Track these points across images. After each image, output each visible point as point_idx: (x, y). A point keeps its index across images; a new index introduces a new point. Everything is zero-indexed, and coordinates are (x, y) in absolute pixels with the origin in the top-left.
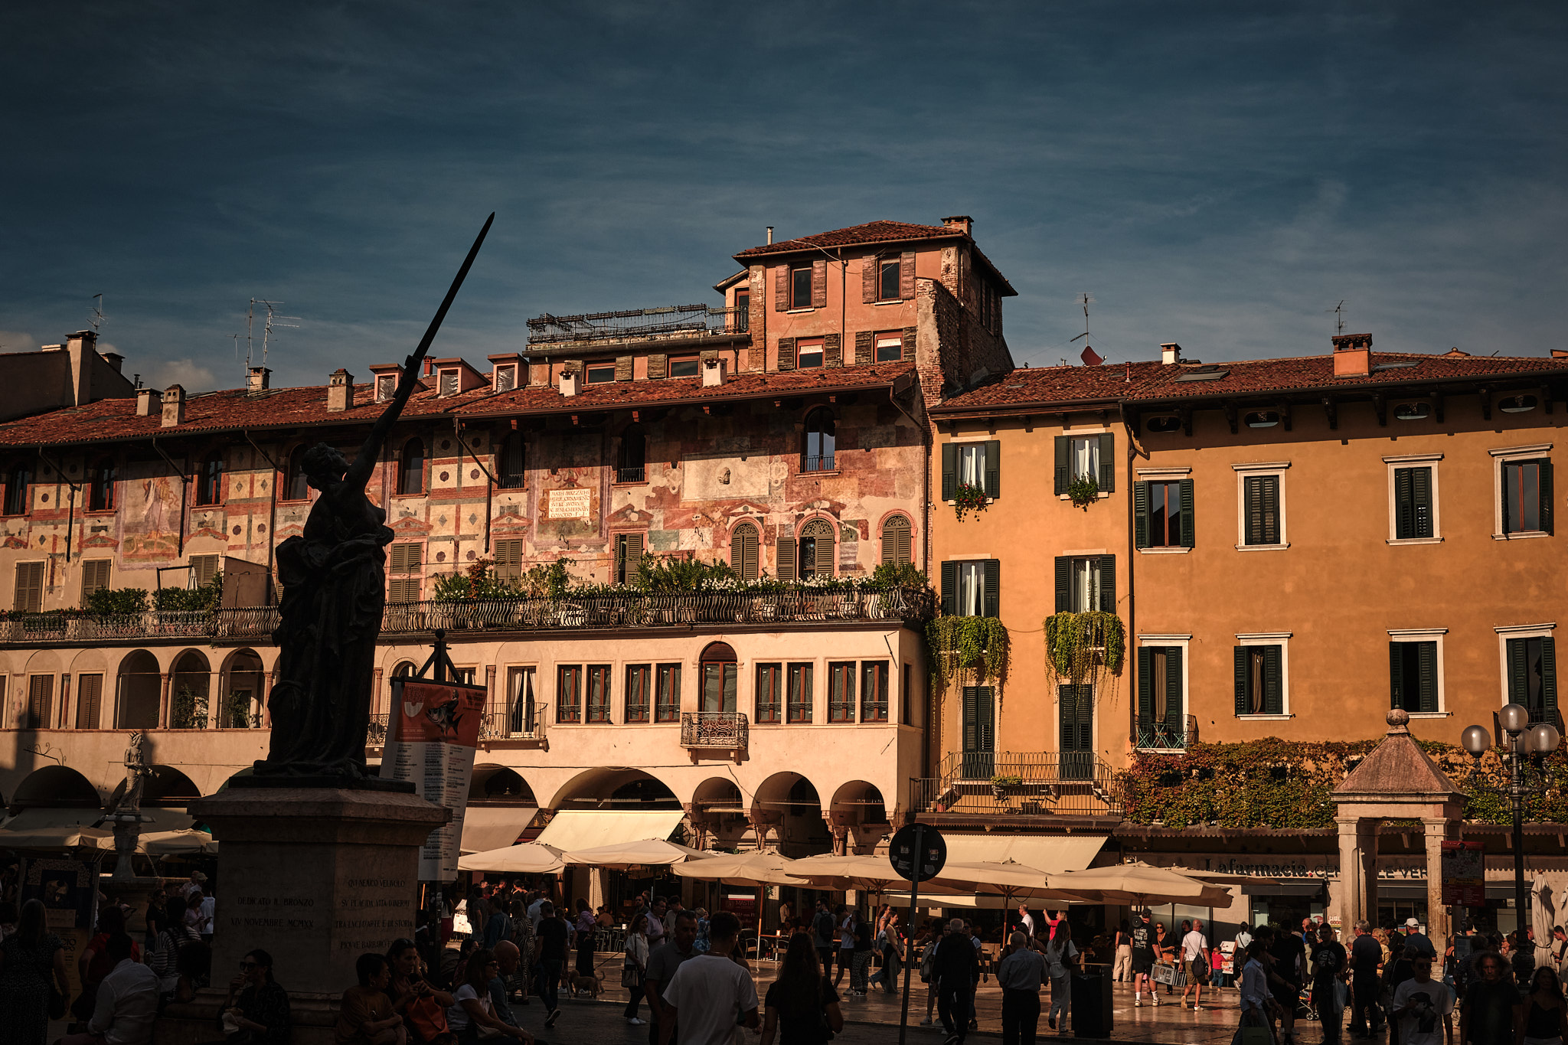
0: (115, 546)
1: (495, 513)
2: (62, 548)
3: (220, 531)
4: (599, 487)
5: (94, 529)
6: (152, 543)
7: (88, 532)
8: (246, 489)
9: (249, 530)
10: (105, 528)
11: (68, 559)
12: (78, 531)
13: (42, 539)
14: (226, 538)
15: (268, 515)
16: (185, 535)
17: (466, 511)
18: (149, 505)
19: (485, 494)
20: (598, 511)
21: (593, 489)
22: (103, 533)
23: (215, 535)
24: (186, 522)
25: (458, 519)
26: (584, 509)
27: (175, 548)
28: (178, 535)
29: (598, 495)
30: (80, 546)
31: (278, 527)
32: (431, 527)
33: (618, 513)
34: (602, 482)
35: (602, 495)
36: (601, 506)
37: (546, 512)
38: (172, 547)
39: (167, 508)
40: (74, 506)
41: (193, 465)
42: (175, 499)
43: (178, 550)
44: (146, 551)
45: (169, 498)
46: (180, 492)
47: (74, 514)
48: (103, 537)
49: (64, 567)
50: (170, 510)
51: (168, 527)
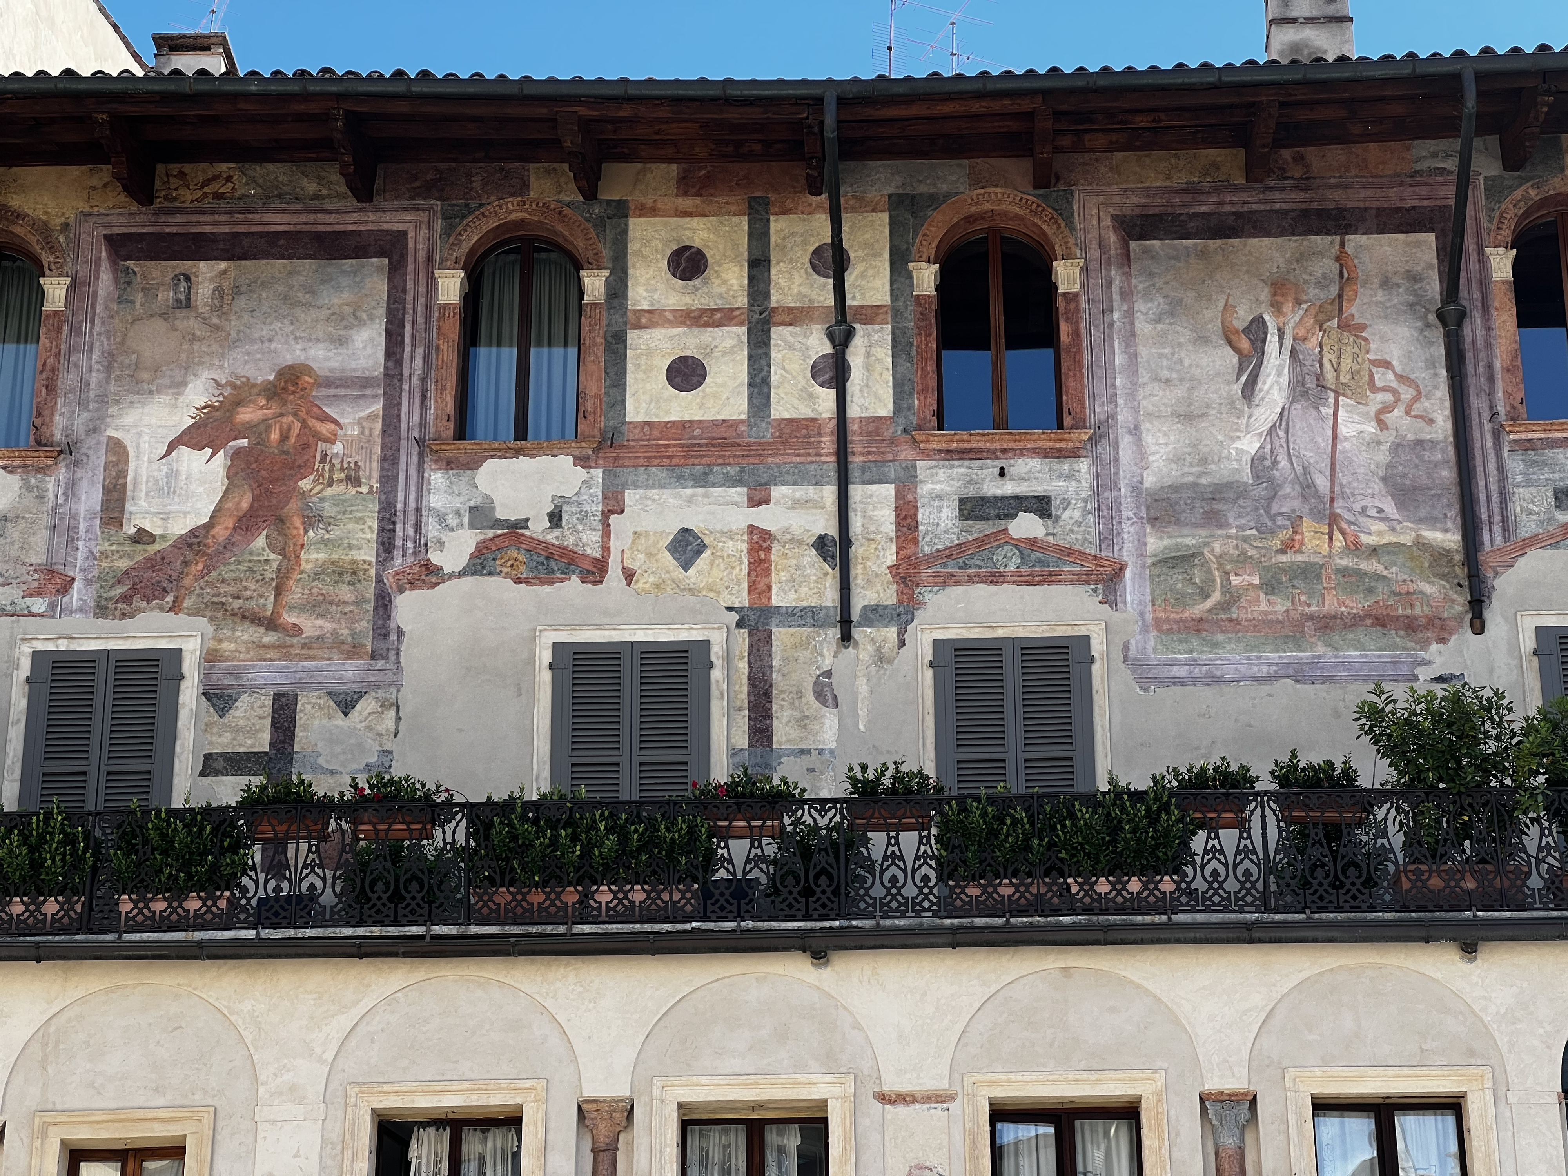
0: (1107, 583)
2: (800, 579)
5: (971, 509)
6: (1312, 572)
7: (940, 517)
10: (1042, 506)
11: (846, 638)
12: (885, 519)
13: (688, 547)
16: (1494, 542)
22: (1028, 525)
24: (1485, 484)
27: (1443, 595)
28: (1450, 537)
30: (905, 578)
38: (1428, 589)
39: (1371, 428)
40: (853, 411)
41: (1483, 261)
42: (1407, 394)
43: (1460, 601)
44: (1280, 606)
45: (1374, 389)
46: (1431, 364)
47: (857, 444)
48: (1033, 543)
49: (827, 664)
50: (1389, 438)
51: (1390, 509)
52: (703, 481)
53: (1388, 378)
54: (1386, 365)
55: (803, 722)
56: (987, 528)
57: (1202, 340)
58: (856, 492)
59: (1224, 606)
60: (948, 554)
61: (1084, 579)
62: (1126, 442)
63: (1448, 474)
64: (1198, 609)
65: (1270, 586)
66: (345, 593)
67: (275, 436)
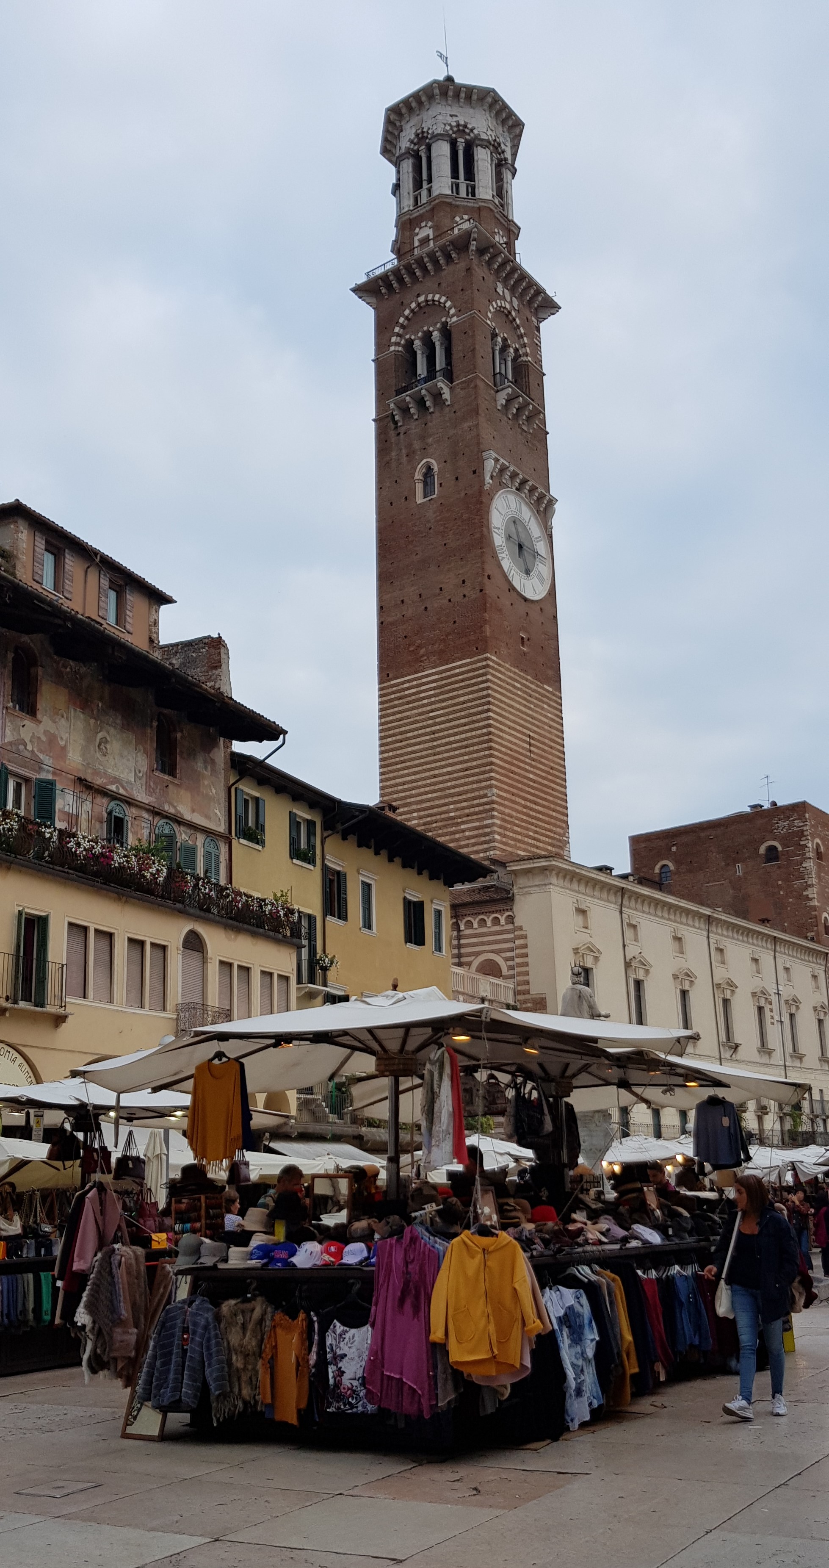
33: (11, 743)
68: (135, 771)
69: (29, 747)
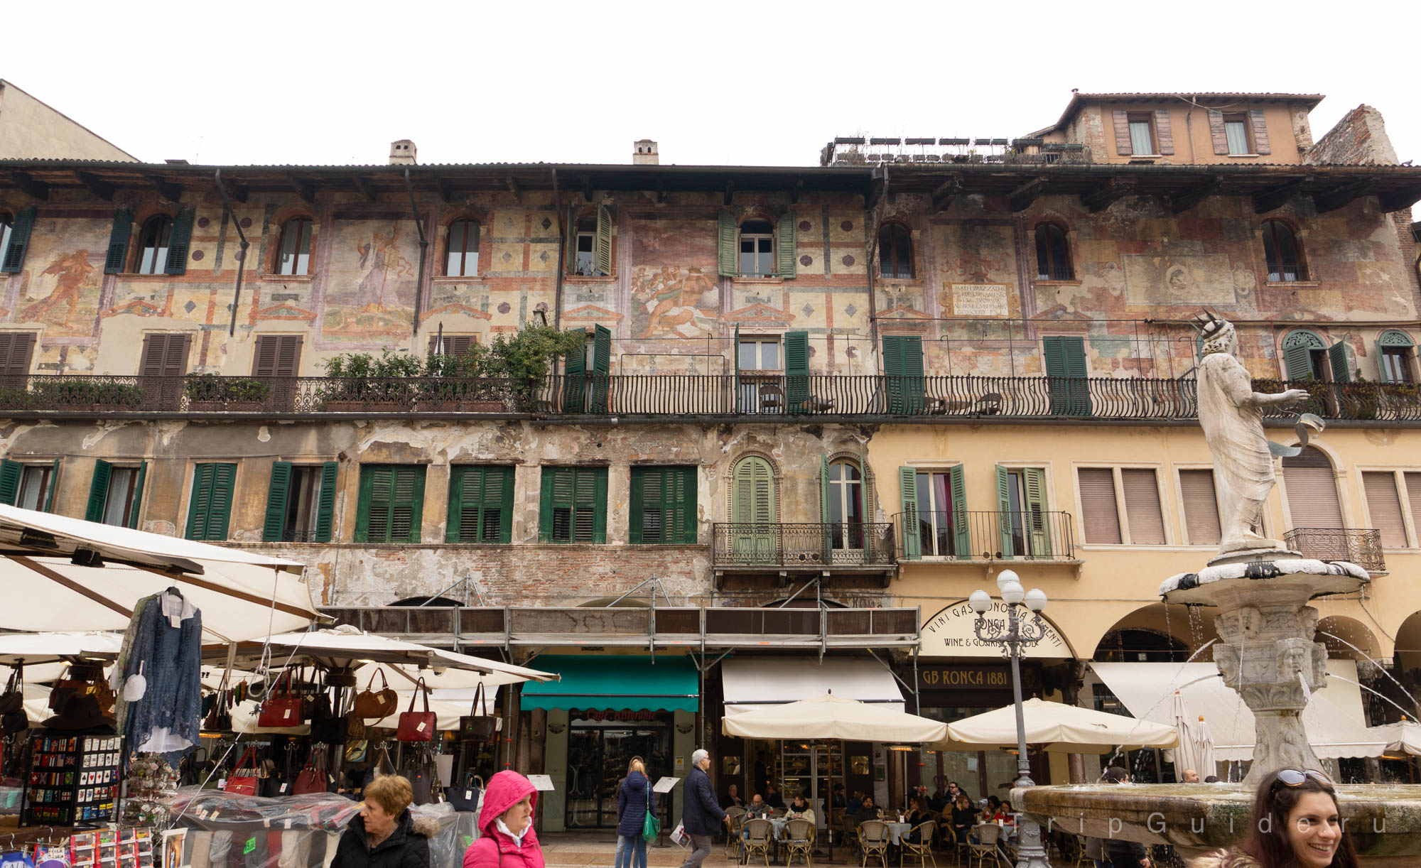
0: (311, 320)
1: (881, 304)
2: (222, 317)
3: (479, 309)
4: (1016, 284)
5: (275, 297)
6: (371, 319)
7: (266, 300)
8: (519, 260)
9: (523, 308)
10: (296, 297)
11: (232, 334)
12: (250, 299)
13: (190, 306)
14: (488, 317)
15: (553, 294)
16: (423, 311)
17: (841, 300)
18: (366, 272)
19: (864, 283)
20: (1019, 309)
21: (1009, 286)
22: (290, 303)
23: (470, 311)
24: (425, 294)
25: (829, 310)
26: (1000, 306)
27: (407, 326)
28: (412, 310)
29: (1017, 292)
30: (253, 317)
31: (568, 307)
32: (792, 317)
33: (1045, 313)
34: (1020, 279)
35: (1022, 292)
36: (1023, 305)
37: (950, 308)
38: (403, 324)
39: (395, 277)
40: (246, 268)
41: (436, 228)
42: (407, 267)
43: (411, 329)
44: (361, 327)
45: (398, 265)
46: (416, 259)
47: (244, 277)
48: (291, 308)
49: (225, 341)
50: (400, 280)
51: (396, 300)
52: (198, 287)
53: (402, 262)
54: (403, 259)
55: (216, 357)
56: (278, 303)
57: (352, 250)
58: (242, 291)
59: (343, 328)
60: (266, 311)
61: (305, 318)
62: (324, 278)
63: (415, 291)
64: (337, 328)
65: (358, 322)
66: (88, 317)
67: (73, 271)
68: (1236, 291)
69: (1071, 309)
